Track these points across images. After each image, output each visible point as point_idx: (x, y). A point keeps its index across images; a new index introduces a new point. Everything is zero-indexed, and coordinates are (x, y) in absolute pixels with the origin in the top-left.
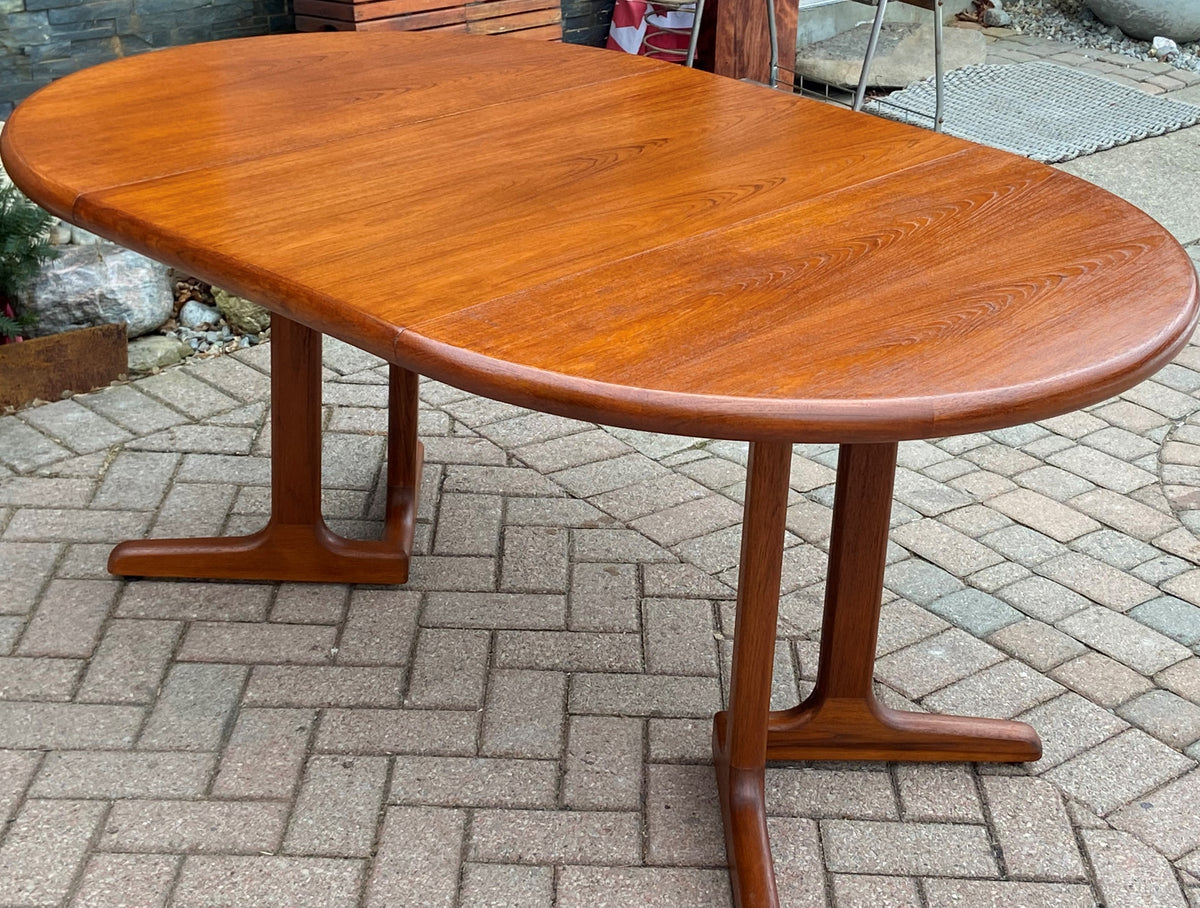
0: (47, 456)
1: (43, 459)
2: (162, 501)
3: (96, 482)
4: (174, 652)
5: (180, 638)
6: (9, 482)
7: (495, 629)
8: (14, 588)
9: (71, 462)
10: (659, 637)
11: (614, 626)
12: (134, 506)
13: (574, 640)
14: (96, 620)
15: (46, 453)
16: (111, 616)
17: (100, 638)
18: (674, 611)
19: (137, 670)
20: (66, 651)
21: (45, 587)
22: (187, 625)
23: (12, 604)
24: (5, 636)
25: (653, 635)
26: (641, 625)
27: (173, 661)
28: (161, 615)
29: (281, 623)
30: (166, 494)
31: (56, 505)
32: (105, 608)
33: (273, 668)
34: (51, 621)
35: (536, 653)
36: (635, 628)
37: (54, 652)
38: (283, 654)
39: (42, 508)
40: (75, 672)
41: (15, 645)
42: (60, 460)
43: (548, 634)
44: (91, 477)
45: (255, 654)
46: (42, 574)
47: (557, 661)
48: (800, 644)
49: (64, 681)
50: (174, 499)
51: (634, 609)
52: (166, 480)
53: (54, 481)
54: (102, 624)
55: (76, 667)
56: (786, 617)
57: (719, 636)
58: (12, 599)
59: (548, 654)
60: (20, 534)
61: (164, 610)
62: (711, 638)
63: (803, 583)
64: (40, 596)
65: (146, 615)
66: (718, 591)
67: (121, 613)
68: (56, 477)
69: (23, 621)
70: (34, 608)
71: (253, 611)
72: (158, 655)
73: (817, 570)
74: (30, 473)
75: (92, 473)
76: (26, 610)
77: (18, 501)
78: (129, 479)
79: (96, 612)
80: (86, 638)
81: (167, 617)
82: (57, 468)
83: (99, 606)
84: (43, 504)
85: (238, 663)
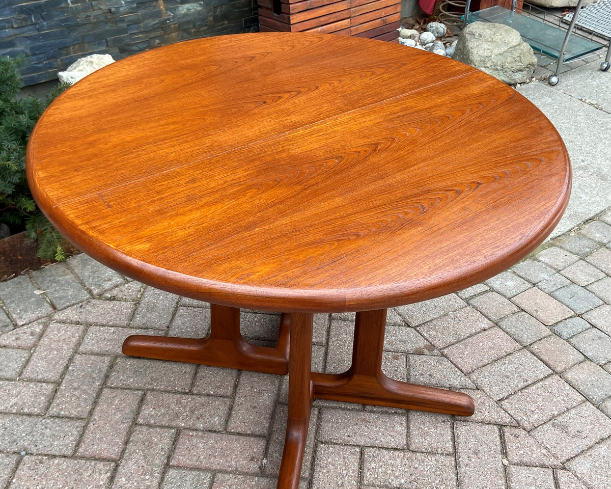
0: (110, 283)
1: (108, 285)
2: (171, 321)
3: (135, 304)
4: (169, 458)
5: (173, 444)
6: (87, 304)
7: (363, 446)
8: (81, 395)
9: (123, 288)
10: (466, 461)
11: (438, 448)
12: (155, 325)
13: (412, 461)
14: (124, 427)
15: (110, 280)
16: (135, 423)
17: (126, 443)
18: (475, 436)
19: (145, 475)
20: (105, 454)
21: (99, 394)
22: (179, 432)
23: (78, 409)
24: (71, 439)
25: (463, 459)
26: (455, 447)
27: (167, 466)
28: (163, 423)
29: (233, 434)
30: (174, 315)
31: (111, 323)
32: (131, 416)
33: (227, 476)
34: (99, 426)
35: (389, 472)
36: (451, 450)
37: (98, 454)
38: (233, 463)
39: (103, 326)
40: (109, 474)
41: (76, 446)
42: (117, 286)
43: (396, 453)
44: (133, 301)
45: (217, 462)
46: (98, 384)
47: (403, 481)
48: (560, 473)
49: (101, 483)
50: (178, 321)
51: (449, 432)
52: (174, 304)
53: (112, 304)
54: (128, 429)
55: (110, 470)
56: (548, 446)
57: (506, 462)
58: (79, 405)
59: (397, 474)
60: (89, 348)
61: (165, 419)
62: (500, 464)
63: (556, 413)
64: (95, 403)
65: (155, 423)
66: (502, 418)
67: (141, 421)
68: (114, 300)
69: (83, 425)
70: (91, 413)
71: (217, 422)
72: (159, 461)
73: (564, 400)
74: (100, 296)
75: (134, 297)
76: (85, 415)
77: (91, 319)
78: (154, 303)
79: (126, 419)
80: (118, 443)
81: (167, 425)
82: (115, 292)
83: (128, 414)
84: (104, 322)
85: (206, 470)
